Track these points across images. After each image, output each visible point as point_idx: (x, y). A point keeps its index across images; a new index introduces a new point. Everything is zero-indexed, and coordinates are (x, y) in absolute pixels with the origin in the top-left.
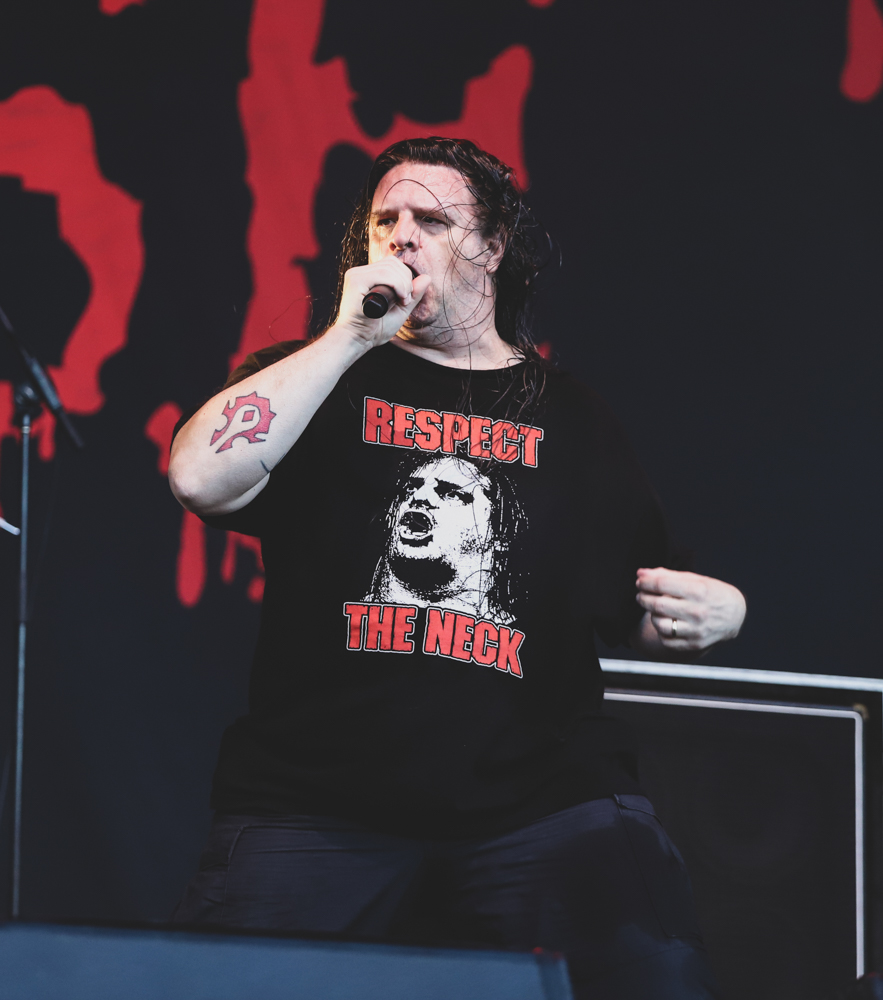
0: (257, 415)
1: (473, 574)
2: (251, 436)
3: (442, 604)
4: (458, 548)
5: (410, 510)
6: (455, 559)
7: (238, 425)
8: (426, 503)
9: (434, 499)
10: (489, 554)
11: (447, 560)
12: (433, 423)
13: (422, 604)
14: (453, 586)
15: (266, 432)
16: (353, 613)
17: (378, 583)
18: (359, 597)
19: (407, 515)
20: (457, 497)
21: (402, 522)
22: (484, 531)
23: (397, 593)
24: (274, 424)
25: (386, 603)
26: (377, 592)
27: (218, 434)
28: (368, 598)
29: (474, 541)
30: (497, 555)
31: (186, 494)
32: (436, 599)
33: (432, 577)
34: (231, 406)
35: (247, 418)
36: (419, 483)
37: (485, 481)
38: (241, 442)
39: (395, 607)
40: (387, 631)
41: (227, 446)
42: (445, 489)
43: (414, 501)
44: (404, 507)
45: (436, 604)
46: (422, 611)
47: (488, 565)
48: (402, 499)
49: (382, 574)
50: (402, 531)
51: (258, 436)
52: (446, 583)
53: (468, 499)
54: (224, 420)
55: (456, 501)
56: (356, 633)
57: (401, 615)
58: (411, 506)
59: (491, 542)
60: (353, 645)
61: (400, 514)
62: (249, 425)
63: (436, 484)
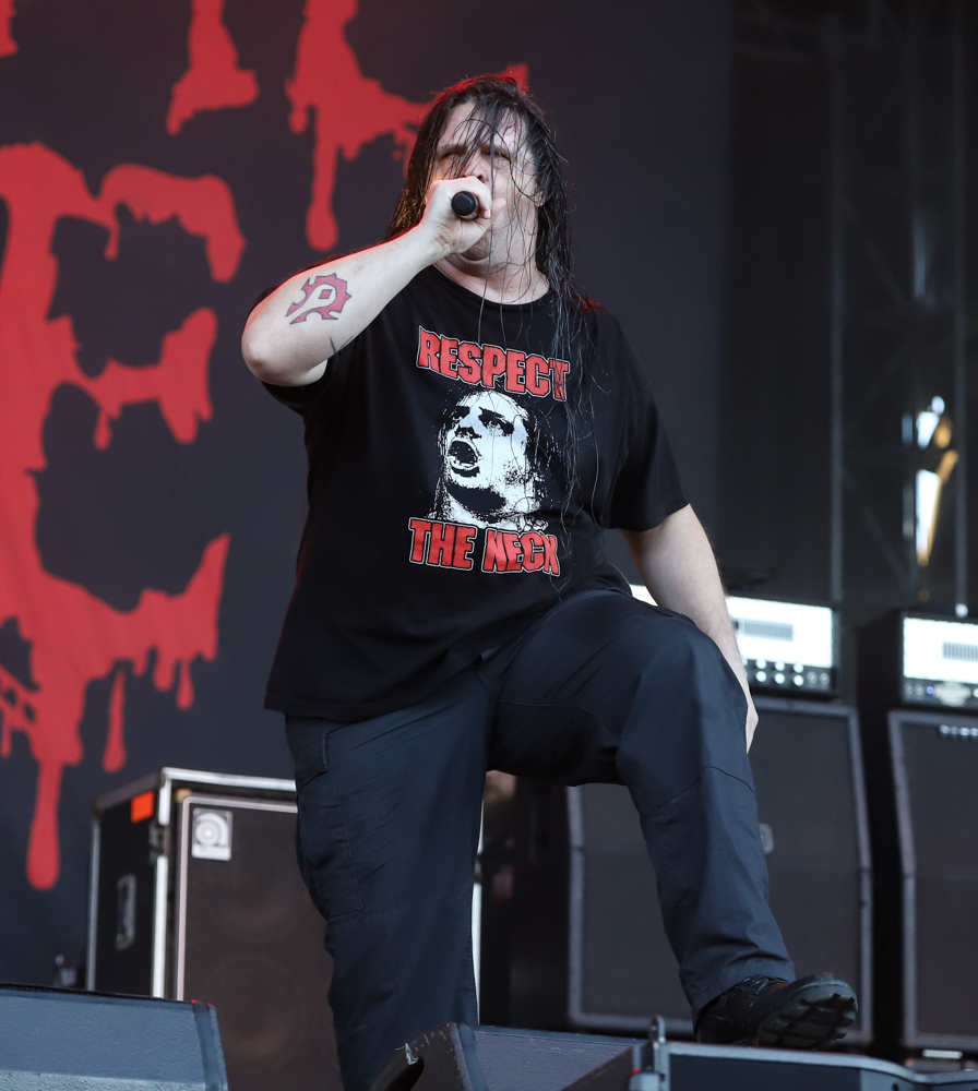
0: (333, 296)
1: (520, 498)
2: (324, 313)
3: (498, 525)
4: (503, 479)
5: (456, 439)
6: (501, 489)
7: (315, 301)
8: (471, 430)
9: (479, 427)
10: (530, 484)
11: (496, 489)
12: (473, 358)
13: (482, 525)
14: (506, 509)
15: (340, 312)
16: (417, 527)
17: (441, 501)
18: (424, 514)
19: (455, 444)
20: (499, 426)
21: (451, 453)
22: (522, 463)
23: (459, 513)
24: (348, 305)
25: (448, 521)
26: (440, 510)
27: (295, 306)
28: (432, 515)
29: (516, 472)
30: (537, 485)
31: (256, 358)
32: (493, 520)
33: (486, 502)
34: (311, 283)
35: (324, 295)
36: (465, 411)
37: (523, 412)
38: (314, 318)
39: (456, 526)
40: (448, 549)
41: (302, 318)
42: (488, 417)
43: (459, 429)
44: (451, 436)
45: (494, 525)
46: (481, 532)
47: (531, 494)
48: (450, 427)
49: (442, 495)
50: (451, 460)
51: (332, 314)
52: (499, 507)
53: (508, 429)
54: (303, 294)
55: (498, 431)
56: (419, 547)
57: (462, 534)
58: (456, 434)
59: (531, 473)
60: (415, 558)
61: (448, 443)
62: (325, 303)
63: (481, 413)
